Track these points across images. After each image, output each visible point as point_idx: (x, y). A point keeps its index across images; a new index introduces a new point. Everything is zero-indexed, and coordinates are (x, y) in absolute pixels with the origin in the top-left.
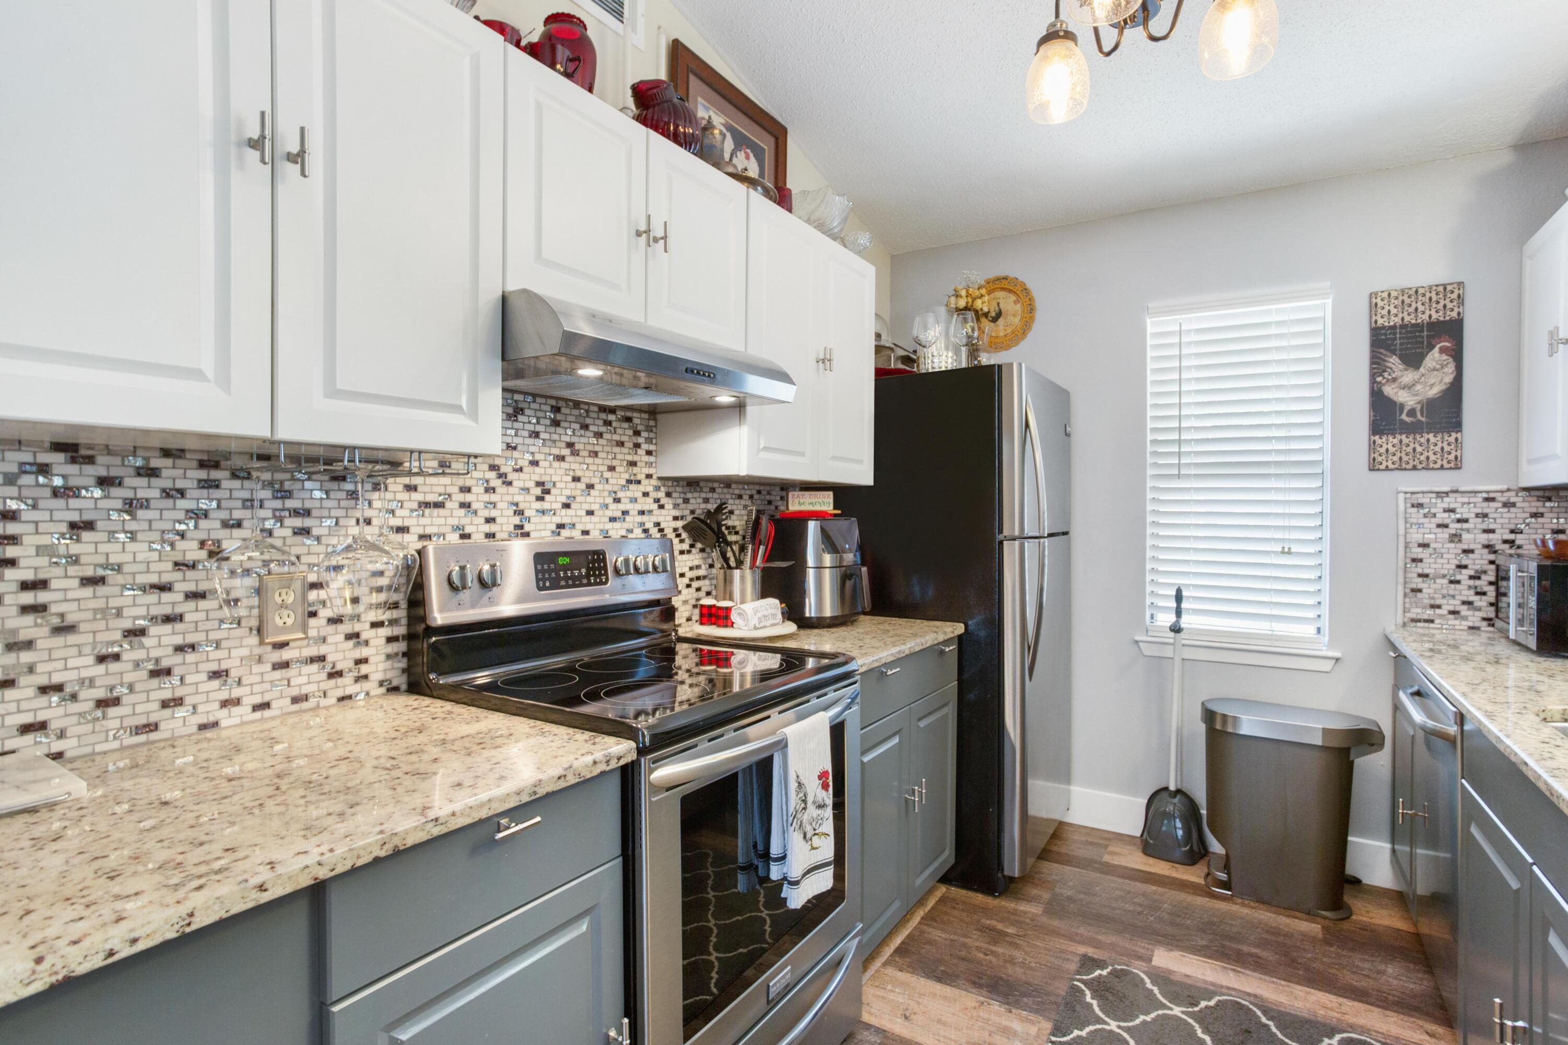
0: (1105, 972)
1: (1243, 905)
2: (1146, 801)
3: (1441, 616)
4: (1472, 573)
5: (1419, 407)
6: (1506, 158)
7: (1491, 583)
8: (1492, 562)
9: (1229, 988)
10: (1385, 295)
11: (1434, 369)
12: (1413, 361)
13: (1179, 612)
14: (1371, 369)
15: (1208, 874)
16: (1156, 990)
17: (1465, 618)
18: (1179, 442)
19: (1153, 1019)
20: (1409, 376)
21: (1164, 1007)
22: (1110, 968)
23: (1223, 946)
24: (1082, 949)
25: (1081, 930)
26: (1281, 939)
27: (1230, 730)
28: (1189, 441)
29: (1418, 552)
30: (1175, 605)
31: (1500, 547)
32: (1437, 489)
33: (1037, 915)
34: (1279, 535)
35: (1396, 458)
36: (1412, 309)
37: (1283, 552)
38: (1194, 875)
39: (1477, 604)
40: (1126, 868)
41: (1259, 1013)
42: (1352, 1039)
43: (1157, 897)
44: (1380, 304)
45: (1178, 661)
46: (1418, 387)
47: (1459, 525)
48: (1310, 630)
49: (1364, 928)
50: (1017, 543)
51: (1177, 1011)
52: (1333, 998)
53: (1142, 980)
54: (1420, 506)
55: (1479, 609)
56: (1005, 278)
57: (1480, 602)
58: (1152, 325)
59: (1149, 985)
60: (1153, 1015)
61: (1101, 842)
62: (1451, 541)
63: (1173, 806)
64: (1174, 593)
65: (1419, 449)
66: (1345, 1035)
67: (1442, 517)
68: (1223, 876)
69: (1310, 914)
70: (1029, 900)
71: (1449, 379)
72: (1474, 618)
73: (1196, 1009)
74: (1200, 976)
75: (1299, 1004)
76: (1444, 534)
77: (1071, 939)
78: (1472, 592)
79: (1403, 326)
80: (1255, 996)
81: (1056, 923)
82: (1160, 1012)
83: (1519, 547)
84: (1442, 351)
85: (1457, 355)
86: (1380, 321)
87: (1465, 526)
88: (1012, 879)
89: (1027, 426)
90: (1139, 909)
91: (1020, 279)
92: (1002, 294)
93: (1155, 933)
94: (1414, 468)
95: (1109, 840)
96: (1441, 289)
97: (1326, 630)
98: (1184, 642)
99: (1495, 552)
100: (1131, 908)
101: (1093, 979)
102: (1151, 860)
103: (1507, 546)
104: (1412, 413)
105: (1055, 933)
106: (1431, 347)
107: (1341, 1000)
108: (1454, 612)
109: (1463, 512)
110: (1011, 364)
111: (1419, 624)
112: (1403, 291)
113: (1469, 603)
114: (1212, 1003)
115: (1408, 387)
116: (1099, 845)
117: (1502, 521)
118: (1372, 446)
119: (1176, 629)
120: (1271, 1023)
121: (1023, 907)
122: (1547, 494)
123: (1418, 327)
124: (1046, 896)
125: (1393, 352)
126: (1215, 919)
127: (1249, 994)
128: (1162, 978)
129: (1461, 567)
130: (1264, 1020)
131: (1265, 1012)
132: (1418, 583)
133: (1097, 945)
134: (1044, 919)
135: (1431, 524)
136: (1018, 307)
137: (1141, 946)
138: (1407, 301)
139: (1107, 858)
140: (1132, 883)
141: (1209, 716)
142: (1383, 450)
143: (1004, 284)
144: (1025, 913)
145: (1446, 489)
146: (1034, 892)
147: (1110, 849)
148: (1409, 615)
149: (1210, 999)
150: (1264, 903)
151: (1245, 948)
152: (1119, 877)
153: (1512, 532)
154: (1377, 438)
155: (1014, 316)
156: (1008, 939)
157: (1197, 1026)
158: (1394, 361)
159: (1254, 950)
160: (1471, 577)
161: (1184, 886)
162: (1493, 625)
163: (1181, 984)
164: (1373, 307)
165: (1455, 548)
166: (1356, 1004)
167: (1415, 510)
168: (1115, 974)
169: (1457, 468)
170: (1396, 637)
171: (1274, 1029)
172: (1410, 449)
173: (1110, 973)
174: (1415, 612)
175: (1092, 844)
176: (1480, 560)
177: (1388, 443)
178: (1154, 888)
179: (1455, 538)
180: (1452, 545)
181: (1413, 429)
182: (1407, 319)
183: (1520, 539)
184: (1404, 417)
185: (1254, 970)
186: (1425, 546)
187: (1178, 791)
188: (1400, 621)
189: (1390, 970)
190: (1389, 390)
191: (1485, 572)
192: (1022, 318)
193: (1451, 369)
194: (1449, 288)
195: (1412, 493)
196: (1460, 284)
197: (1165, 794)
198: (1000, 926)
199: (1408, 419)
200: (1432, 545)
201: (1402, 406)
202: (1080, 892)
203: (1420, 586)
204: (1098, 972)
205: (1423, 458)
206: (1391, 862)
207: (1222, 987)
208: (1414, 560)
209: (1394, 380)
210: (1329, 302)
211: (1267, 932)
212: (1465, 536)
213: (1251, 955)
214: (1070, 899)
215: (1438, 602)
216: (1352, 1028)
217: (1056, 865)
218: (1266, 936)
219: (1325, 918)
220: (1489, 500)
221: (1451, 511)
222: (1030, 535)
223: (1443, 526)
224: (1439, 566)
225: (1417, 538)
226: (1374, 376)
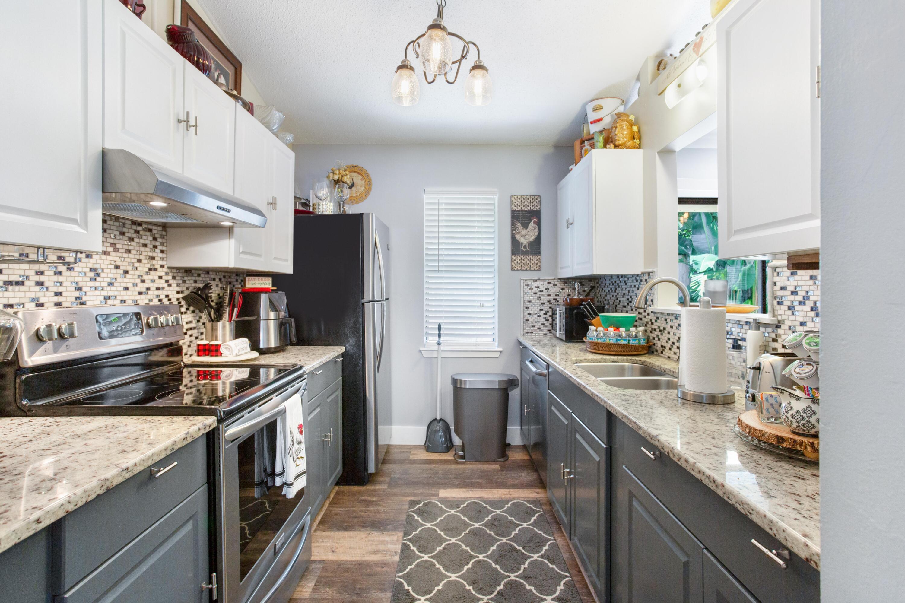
0: (421, 505)
1: (470, 464)
2: (426, 427)
3: (535, 330)
4: (544, 312)
5: (527, 245)
7: (550, 316)
8: (550, 308)
9: (470, 498)
10: (516, 197)
11: (532, 230)
12: (525, 226)
13: (439, 336)
14: (512, 227)
15: (455, 454)
16: (443, 506)
17: (542, 331)
18: (438, 255)
19: (444, 518)
20: (524, 232)
21: (448, 512)
22: (423, 503)
23: (466, 482)
24: (409, 499)
25: (407, 491)
26: (486, 473)
27: (463, 387)
28: (442, 255)
29: (528, 304)
30: (438, 332)
31: (553, 301)
32: (533, 278)
33: (385, 489)
34: (479, 298)
35: (520, 266)
36: (524, 204)
37: (480, 306)
38: (449, 456)
39: (546, 324)
40: (421, 459)
41: (483, 503)
42: (514, 503)
43: (436, 469)
44: (514, 201)
45: (439, 359)
46: (527, 236)
47: (540, 293)
48: (490, 340)
49: (514, 462)
50: (371, 304)
51: (453, 512)
52: (506, 490)
53: (437, 504)
54: (528, 285)
55: (546, 327)
56: (359, 167)
57: (547, 324)
58: (427, 199)
59: (440, 505)
60: (444, 516)
61: (407, 450)
62: (538, 300)
63: (439, 427)
64: (437, 327)
65: (528, 262)
66: (512, 502)
67: (535, 290)
68: (462, 453)
69: (495, 461)
70: (380, 483)
71: (536, 234)
72: (545, 330)
73: (460, 509)
74: (459, 496)
75: (496, 496)
76: (536, 297)
77: (404, 496)
78: (544, 320)
79: (522, 211)
80: (480, 498)
81: (395, 490)
82: (446, 514)
83: (558, 301)
84: (534, 222)
85: (539, 224)
86: (514, 208)
87: (542, 293)
88: (371, 474)
89: (376, 244)
90: (430, 476)
91: (365, 168)
92: (355, 175)
93: (438, 483)
94: (526, 270)
95: (411, 449)
96: (533, 197)
97: (497, 340)
98: (442, 349)
99: (551, 304)
100: (426, 476)
101: (417, 509)
102: (431, 454)
103: (554, 301)
104: (525, 247)
105: (395, 495)
106: (531, 221)
107: (509, 490)
108: (539, 328)
109: (542, 288)
110: (369, 214)
111: (529, 334)
112: (522, 196)
113: (543, 324)
114: (465, 505)
115: (524, 236)
116: (407, 452)
117: (554, 291)
118: (512, 260)
119: (439, 344)
120: (487, 506)
121: (378, 487)
122: (566, 281)
123: (527, 212)
124: (387, 479)
125: (519, 221)
126: (461, 472)
127: (478, 498)
128: (444, 501)
129: (541, 310)
130: (485, 505)
131: (485, 502)
132: (528, 317)
133: (415, 495)
134: (389, 490)
135: (531, 292)
136: (363, 182)
137: (433, 491)
138: (523, 201)
139: (411, 457)
140: (424, 465)
141: (455, 381)
142: (516, 262)
143: (356, 169)
144: (379, 489)
145: (536, 278)
146: (382, 479)
147: (412, 453)
148: (525, 331)
149: (464, 504)
150: (478, 461)
151: (474, 481)
152: (419, 464)
153: (556, 295)
154: (514, 257)
155: (361, 186)
156: (374, 503)
157: (461, 515)
158: (519, 225)
159: (477, 480)
160: (544, 314)
161: (446, 462)
162: (551, 333)
163: (453, 501)
164: (512, 201)
165: (539, 302)
166: (514, 490)
167: (526, 287)
168: (426, 505)
169: (540, 270)
170: (522, 340)
171: (489, 508)
172: (524, 262)
173: (423, 505)
174: (528, 329)
175: (404, 452)
176: (546, 307)
177: (517, 259)
178: (434, 465)
179: (539, 298)
180: (538, 301)
181: (525, 253)
182: (523, 208)
183: (558, 298)
184: (522, 248)
185: (478, 488)
186: (530, 302)
187: (441, 420)
188: (522, 333)
189: (523, 475)
190: (517, 237)
191: (548, 312)
192: (364, 189)
193: (537, 230)
194: (536, 197)
195: (526, 280)
196: (539, 196)
197: (435, 422)
198: (369, 498)
199: (524, 249)
200: (532, 301)
201: (522, 244)
202: (403, 474)
203: (528, 318)
204: (418, 506)
205: (529, 266)
206: (521, 434)
207: (467, 498)
208: (526, 308)
209: (519, 233)
210: (497, 198)
211: (481, 472)
212: (542, 297)
213: (477, 482)
214: (399, 478)
215: (534, 325)
216: (514, 499)
217: (390, 465)
218: (480, 474)
219: (500, 461)
220: (549, 283)
221: (538, 287)
222: (377, 299)
223: (535, 293)
224: (535, 309)
225: (527, 298)
226: (512, 231)
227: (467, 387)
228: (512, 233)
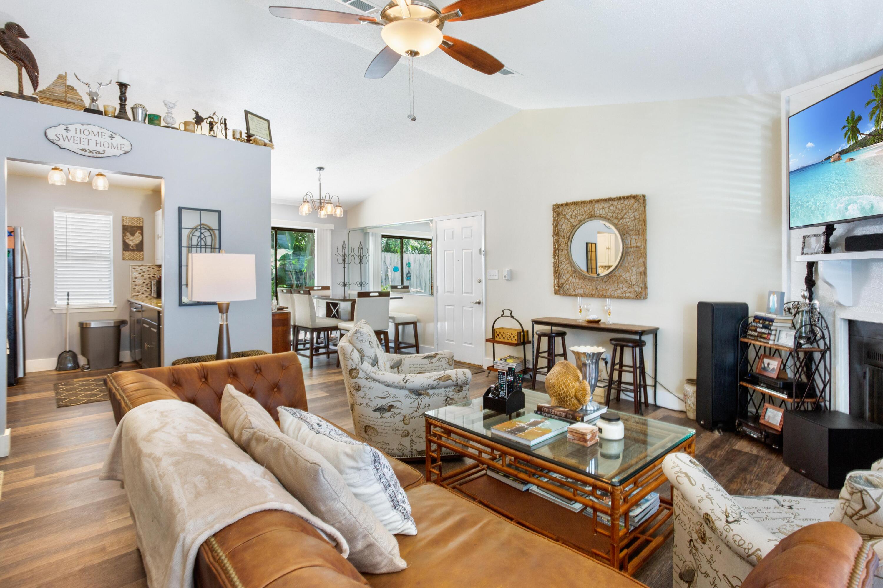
2: (58, 357)
3: (140, 294)
5: (134, 245)
6: (151, 192)
7: (150, 287)
8: (150, 281)
10: (125, 218)
11: (137, 237)
12: (133, 234)
13: (68, 299)
15: (82, 369)
17: (145, 294)
18: (66, 250)
20: (132, 238)
27: (88, 327)
28: (69, 249)
29: (134, 280)
30: (67, 297)
32: (138, 265)
34: (99, 276)
35: (129, 257)
36: (132, 222)
38: (78, 370)
40: (55, 374)
44: (125, 220)
45: (68, 314)
46: (134, 241)
47: (143, 273)
48: (108, 301)
54: (135, 269)
57: (148, 291)
58: (56, 214)
63: (67, 355)
64: (66, 294)
65: (134, 255)
67: (140, 271)
69: (112, 367)
71: (140, 239)
72: (147, 294)
76: (140, 275)
78: (146, 288)
79: (130, 226)
84: (139, 233)
85: (142, 234)
86: (124, 224)
87: (145, 273)
94: (133, 260)
95: (45, 372)
96: (138, 219)
97: (112, 300)
98: (70, 308)
99: (151, 279)
104: (132, 247)
108: (143, 293)
109: (144, 270)
111: (135, 297)
112: (130, 217)
113: (145, 291)
115: (132, 240)
116: (43, 373)
118: (123, 254)
119: (68, 304)
123: (133, 227)
125: (128, 232)
129: (144, 283)
135: (137, 273)
138: (131, 220)
139: (47, 374)
141: (81, 324)
142: (126, 255)
145: (140, 265)
152: (52, 376)
153: (154, 274)
154: (124, 252)
158: (128, 234)
160: (146, 285)
161: (75, 372)
162: (151, 296)
164: (123, 220)
165: (142, 278)
167: (133, 269)
169: (143, 260)
170: (129, 300)
172: (132, 255)
174: (134, 294)
175: (41, 373)
176: (147, 281)
177: (127, 253)
178: (64, 375)
179: (142, 276)
181: (133, 250)
182: (131, 224)
183: (155, 276)
184: (131, 247)
186: (136, 278)
187: (69, 351)
188: (131, 296)
190: (127, 241)
191: (149, 284)
193: (141, 237)
194: (140, 219)
195: (133, 266)
196: (142, 218)
197: (65, 353)
200: (138, 278)
201: (130, 245)
203: (135, 287)
205: (135, 257)
206: (130, 356)
208: (134, 282)
209: (128, 238)
210: (112, 217)
212: (145, 276)
215: (139, 291)
220: (149, 267)
221: (141, 270)
223: (140, 273)
224: (139, 282)
225: (134, 276)
226: (123, 237)
227: (91, 327)
228: (123, 238)
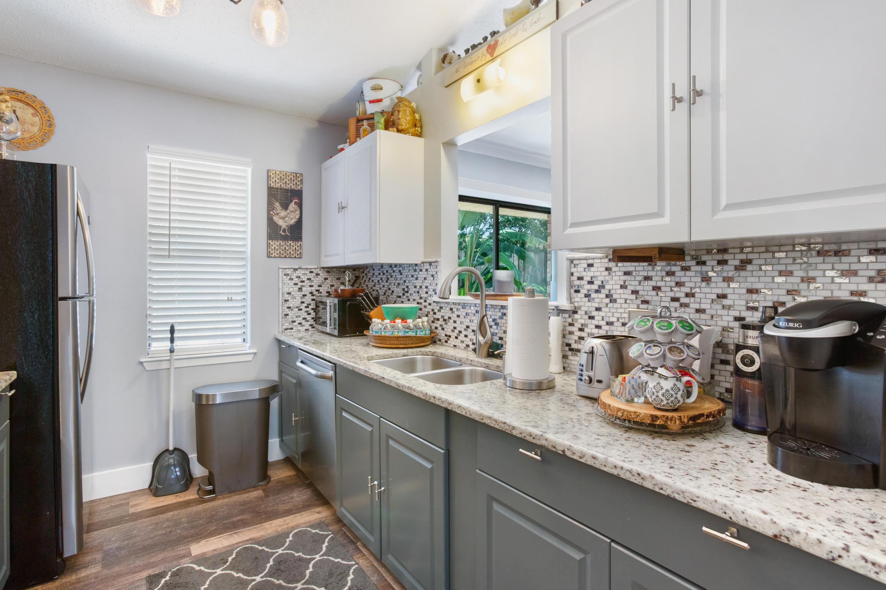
0: (167, 578)
1: (223, 498)
2: (152, 463)
3: (296, 325)
4: (306, 305)
5: (287, 228)
7: (312, 309)
8: (313, 300)
9: (237, 543)
10: (274, 172)
11: (292, 212)
12: (285, 207)
13: (172, 340)
14: (268, 207)
15: (199, 489)
16: (202, 568)
17: (303, 326)
18: (169, 235)
19: (209, 585)
20: (283, 213)
21: (211, 574)
22: (170, 573)
23: (224, 524)
24: (145, 574)
25: (138, 563)
26: (248, 505)
27: (211, 403)
28: (175, 235)
29: (287, 297)
30: (169, 336)
31: (315, 293)
32: (294, 267)
33: (98, 572)
34: (226, 291)
35: (278, 252)
36: (284, 182)
37: (228, 300)
38: (191, 495)
39: (308, 319)
40: (148, 510)
41: (256, 546)
42: (296, 533)
43: (175, 518)
44: (272, 176)
45: (172, 371)
46: (287, 219)
47: (301, 284)
48: (239, 340)
49: (278, 482)
50: (70, 302)
51: (219, 571)
52: (280, 520)
53: (192, 568)
54: (288, 275)
55: (308, 321)
56: (23, 93)
57: (309, 318)
58: (152, 159)
59: (197, 568)
60: (208, 583)
61: (122, 502)
62: (299, 291)
63: (171, 460)
64: (169, 328)
65: (287, 248)
66: (293, 533)
67: (296, 280)
68: (210, 488)
69: (255, 487)
70: (86, 567)
71: (298, 217)
72: (307, 325)
73: (228, 564)
74: (221, 546)
75: (270, 531)
77: (136, 572)
78: (306, 314)
79: (281, 189)
80: (251, 539)
81: (117, 569)
82: (211, 578)
83: (321, 293)
84: (295, 203)
85: (300, 205)
86: (272, 184)
87: (304, 284)
88: (69, 558)
89: (78, 214)
90: (169, 530)
91: (40, 97)
92: (18, 104)
93: (185, 538)
94: (285, 257)
95: (126, 499)
96: (295, 175)
97: (249, 339)
98: (175, 357)
99: (313, 295)
100: (164, 532)
101: (163, 586)
102: (162, 499)
103: (317, 292)
104: (284, 231)
105: (119, 575)
106: (291, 201)
107: (284, 518)
108: (300, 324)
109: (304, 278)
110: (65, 167)
111: (288, 331)
112: (281, 172)
113: (305, 319)
114: (234, 556)
115: (283, 218)
116: (122, 504)
117: (317, 281)
118: (268, 245)
119: (172, 351)
120: (263, 548)
121: (83, 574)
122: (329, 270)
123: (286, 190)
124: (99, 556)
125: (277, 200)
126: (213, 513)
127: (248, 540)
128: (202, 560)
129: (302, 303)
130: (260, 548)
131: (259, 544)
132: (287, 311)
133: (153, 565)
134: (106, 572)
135: (291, 283)
136: (37, 119)
137: (181, 550)
138: (283, 177)
139: (132, 510)
140: (156, 517)
141: (198, 397)
142: (273, 248)
143: (20, 96)
144: (87, 576)
145: (297, 267)
146: (88, 558)
147: (131, 504)
148: (285, 327)
149: (232, 555)
150: (232, 492)
151: (235, 519)
152: (146, 517)
153: (319, 286)
154: (270, 241)
155: (32, 125)
157: (232, 572)
158: (277, 205)
159: (239, 518)
160: (306, 307)
161: (187, 504)
162: (313, 328)
163: (214, 556)
164: (269, 177)
166: (290, 517)
167: (285, 277)
168: (174, 575)
169: (301, 258)
170: (283, 338)
171: (266, 549)
172: (283, 248)
173: (171, 576)
174: (287, 325)
175: (116, 506)
176: (308, 299)
177: (275, 244)
178: (172, 513)
179: (300, 289)
180: (299, 293)
181: (285, 238)
182: (283, 186)
183: (321, 289)
184: (281, 232)
185: (244, 527)
186: (289, 293)
187: (175, 449)
188: (280, 330)
189: (295, 495)
190: (275, 219)
191: (310, 304)
192: (41, 129)
193: (298, 212)
194: (298, 175)
195: (285, 269)
196: (301, 174)
197: (167, 454)
199: (283, 234)
200: (292, 293)
201: (281, 227)
202: (124, 540)
203: (288, 313)
204: (163, 581)
205: (288, 252)
206: (280, 446)
207: (234, 545)
208: (285, 301)
209: (278, 214)
210: (249, 170)
211: (241, 505)
212: (304, 289)
213: (239, 521)
214: (118, 549)
215: (294, 320)
216: (293, 528)
217: (96, 532)
218: (241, 508)
219: (261, 486)
220: (311, 272)
221: (299, 277)
222: (81, 295)
223: (296, 284)
224: (294, 302)
225: (286, 290)
226: (269, 211)
227: (218, 402)
228: (269, 214)
